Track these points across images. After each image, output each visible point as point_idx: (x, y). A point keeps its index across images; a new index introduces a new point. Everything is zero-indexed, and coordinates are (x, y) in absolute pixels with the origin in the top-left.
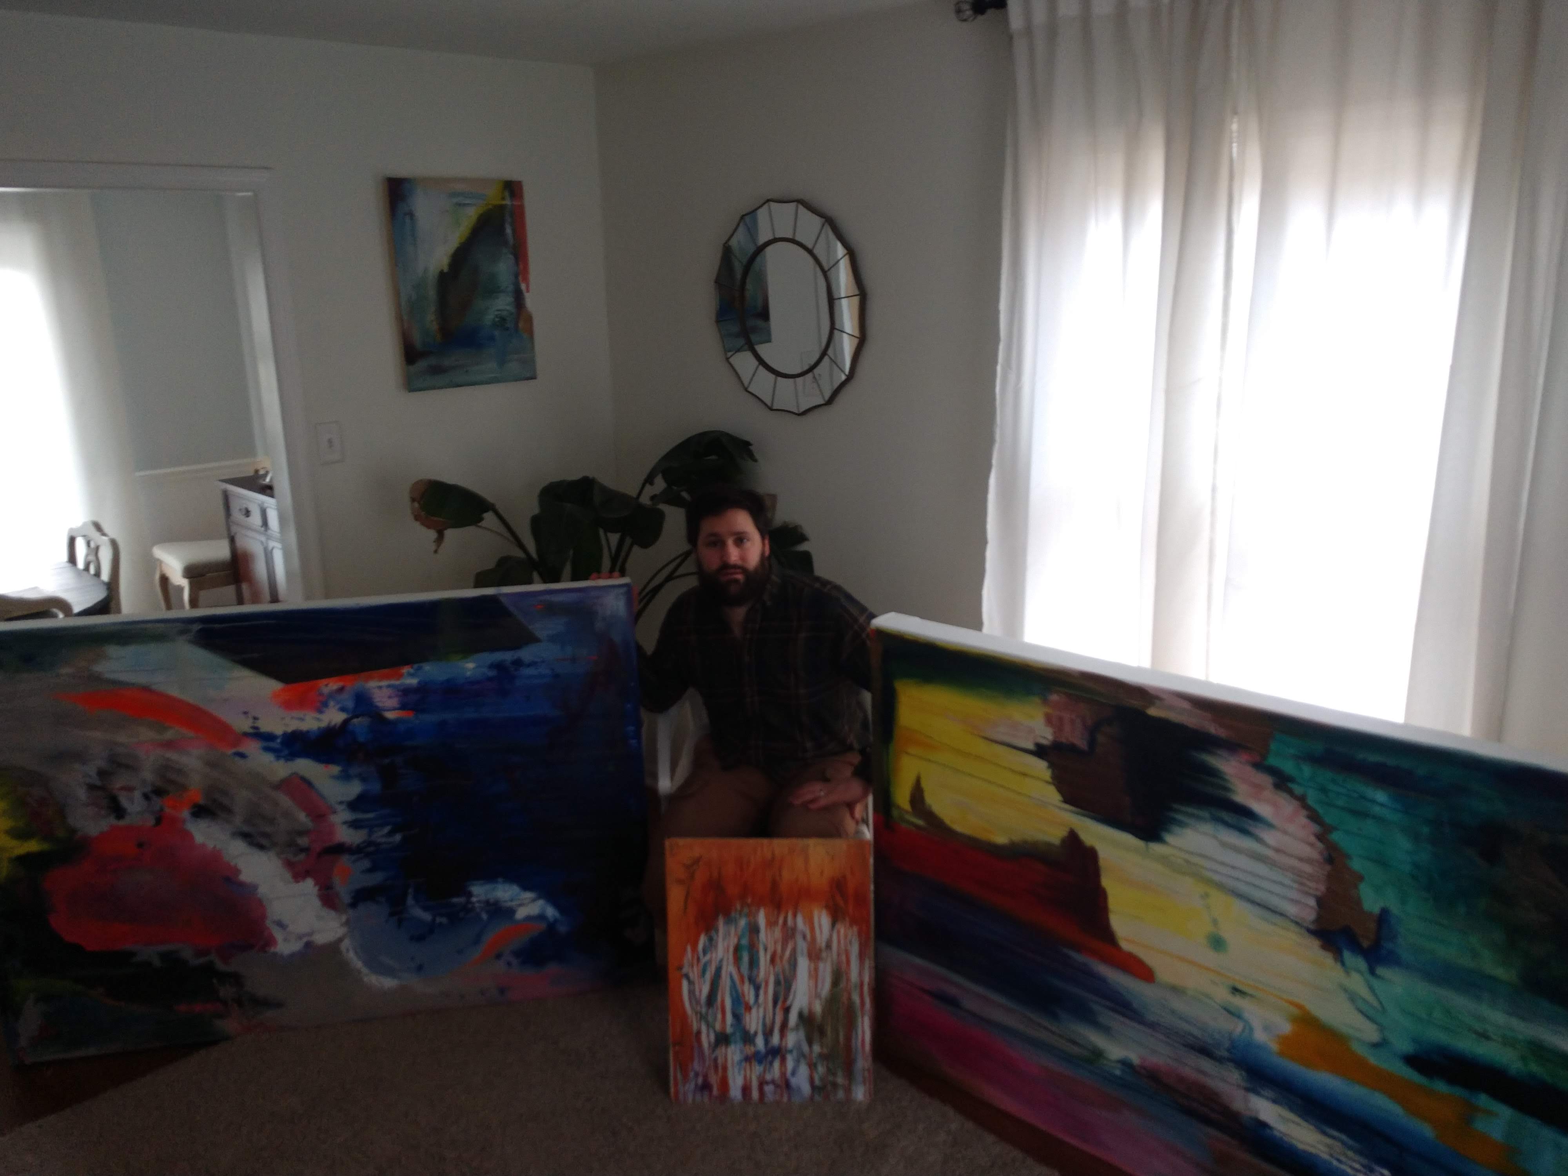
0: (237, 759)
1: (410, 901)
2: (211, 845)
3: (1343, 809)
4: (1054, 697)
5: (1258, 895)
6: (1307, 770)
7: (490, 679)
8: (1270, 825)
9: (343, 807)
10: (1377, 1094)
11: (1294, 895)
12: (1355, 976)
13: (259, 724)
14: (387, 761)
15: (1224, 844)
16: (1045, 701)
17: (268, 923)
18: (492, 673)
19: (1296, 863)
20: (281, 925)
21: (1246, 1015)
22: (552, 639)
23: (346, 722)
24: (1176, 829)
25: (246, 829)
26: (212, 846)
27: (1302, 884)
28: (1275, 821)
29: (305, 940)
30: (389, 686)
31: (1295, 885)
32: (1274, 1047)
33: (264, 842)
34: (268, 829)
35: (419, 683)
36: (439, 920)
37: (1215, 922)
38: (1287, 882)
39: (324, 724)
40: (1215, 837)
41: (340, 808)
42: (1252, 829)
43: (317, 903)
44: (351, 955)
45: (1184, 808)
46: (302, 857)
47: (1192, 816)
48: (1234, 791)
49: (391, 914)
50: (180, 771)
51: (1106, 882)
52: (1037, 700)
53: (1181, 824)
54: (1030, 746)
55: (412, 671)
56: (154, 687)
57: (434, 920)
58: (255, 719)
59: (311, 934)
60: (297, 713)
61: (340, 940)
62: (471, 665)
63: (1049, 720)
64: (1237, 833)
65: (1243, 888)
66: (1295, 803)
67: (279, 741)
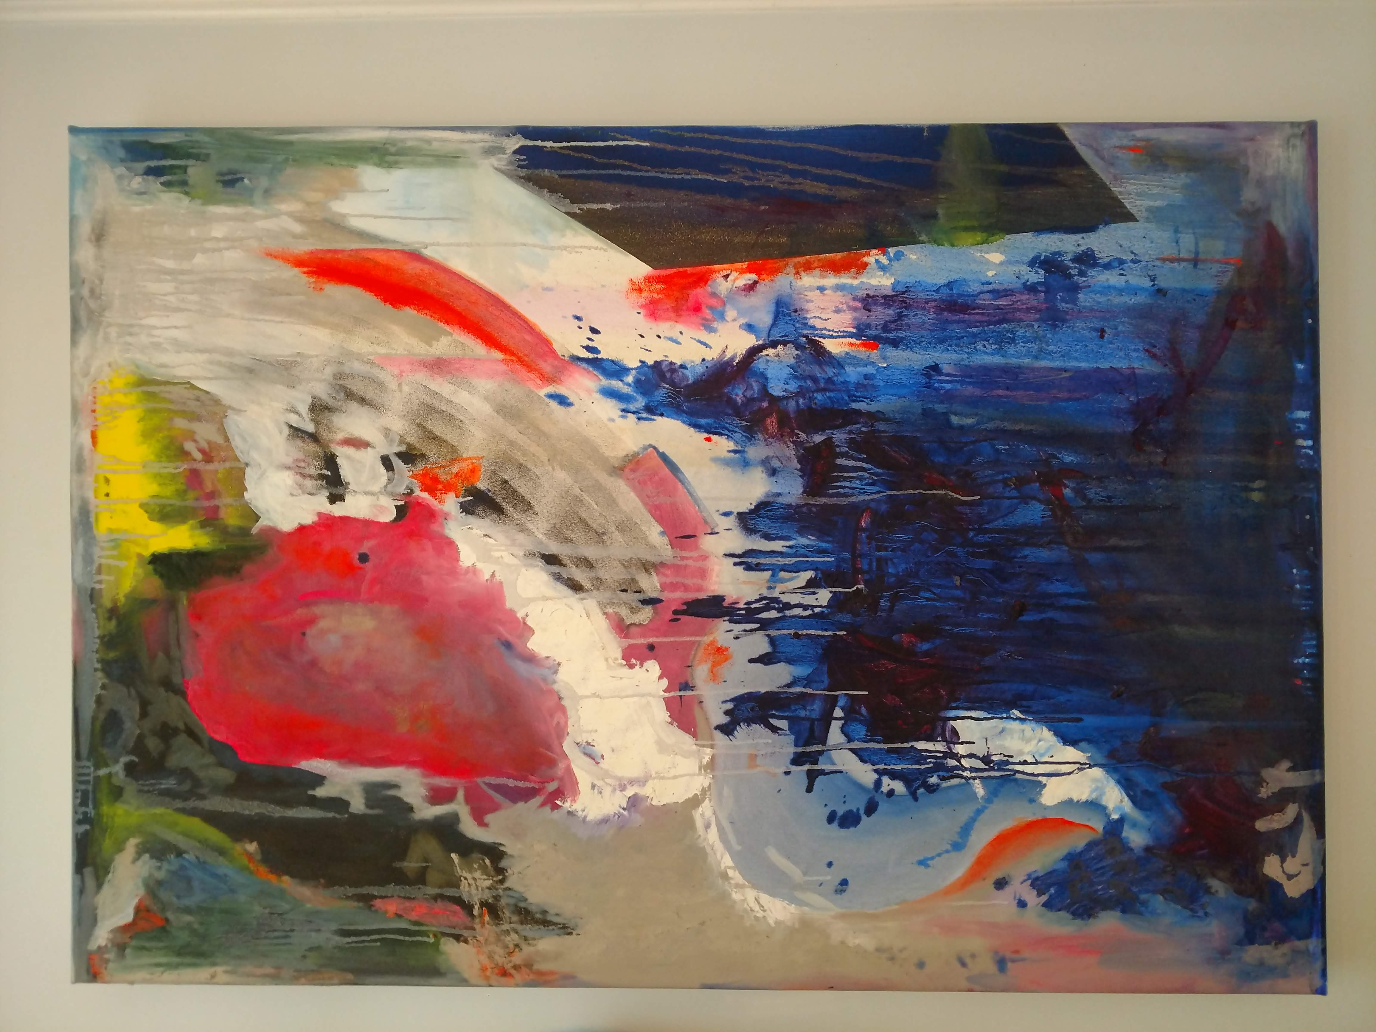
0: (554, 404)
1: (835, 735)
2: (486, 571)
7: (1031, 289)
9: (731, 522)
13: (598, 341)
14: (818, 438)
17: (568, 746)
18: (1036, 276)
20: (588, 752)
22: (1156, 215)
23: (754, 352)
25: (554, 548)
26: (487, 576)
29: (630, 792)
30: (839, 288)
33: (580, 575)
34: (591, 552)
35: (894, 286)
36: (887, 783)
39: (712, 355)
41: (724, 523)
43: (662, 714)
44: (713, 836)
46: (646, 614)
49: (797, 760)
50: (450, 419)
55: (884, 260)
56: (428, 253)
57: (878, 783)
58: (594, 331)
59: (642, 781)
60: (667, 328)
61: (695, 802)
62: (996, 257)
67: (630, 379)
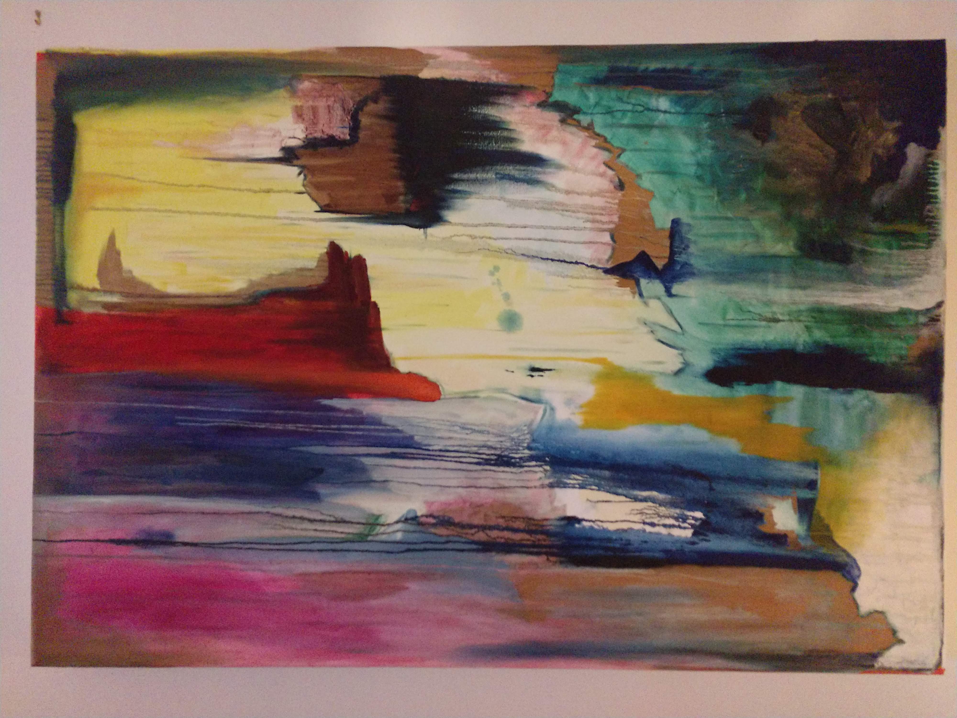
3: (628, 126)
4: (306, 85)
5: (549, 249)
6: (592, 96)
8: (560, 167)
10: (683, 427)
11: (587, 236)
12: (654, 303)
15: (513, 204)
16: (294, 93)
19: (586, 200)
21: (546, 396)
24: (458, 202)
27: (593, 221)
28: (564, 162)
31: (589, 225)
32: (578, 420)
37: (507, 297)
38: (580, 224)
40: (502, 199)
42: (541, 177)
45: (465, 176)
47: (475, 181)
48: (519, 140)
51: (376, 295)
52: (282, 93)
53: (465, 194)
54: (277, 153)
63: (299, 114)
64: (525, 186)
65: (534, 247)
66: (583, 134)
